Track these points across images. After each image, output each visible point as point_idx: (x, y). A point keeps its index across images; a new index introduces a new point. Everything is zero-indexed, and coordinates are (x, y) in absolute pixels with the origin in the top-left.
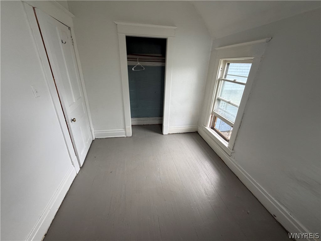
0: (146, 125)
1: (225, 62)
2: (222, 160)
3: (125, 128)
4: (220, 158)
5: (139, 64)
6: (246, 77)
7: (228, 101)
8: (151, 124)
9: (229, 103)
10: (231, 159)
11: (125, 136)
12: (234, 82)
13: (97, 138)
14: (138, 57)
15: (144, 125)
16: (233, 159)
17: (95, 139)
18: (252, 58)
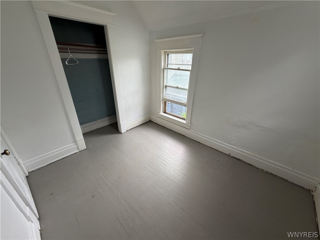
0: (95, 130)
1: (165, 53)
2: (183, 135)
3: (75, 142)
4: (181, 134)
5: (71, 56)
6: (190, 65)
7: (175, 86)
8: (100, 127)
9: (177, 88)
10: (191, 131)
11: (77, 151)
12: (179, 69)
13: (30, 171)
14: (69, 47)
15: (92, 131)
16: (192, 131)
17: (29, 173)
18: (192, 49)
